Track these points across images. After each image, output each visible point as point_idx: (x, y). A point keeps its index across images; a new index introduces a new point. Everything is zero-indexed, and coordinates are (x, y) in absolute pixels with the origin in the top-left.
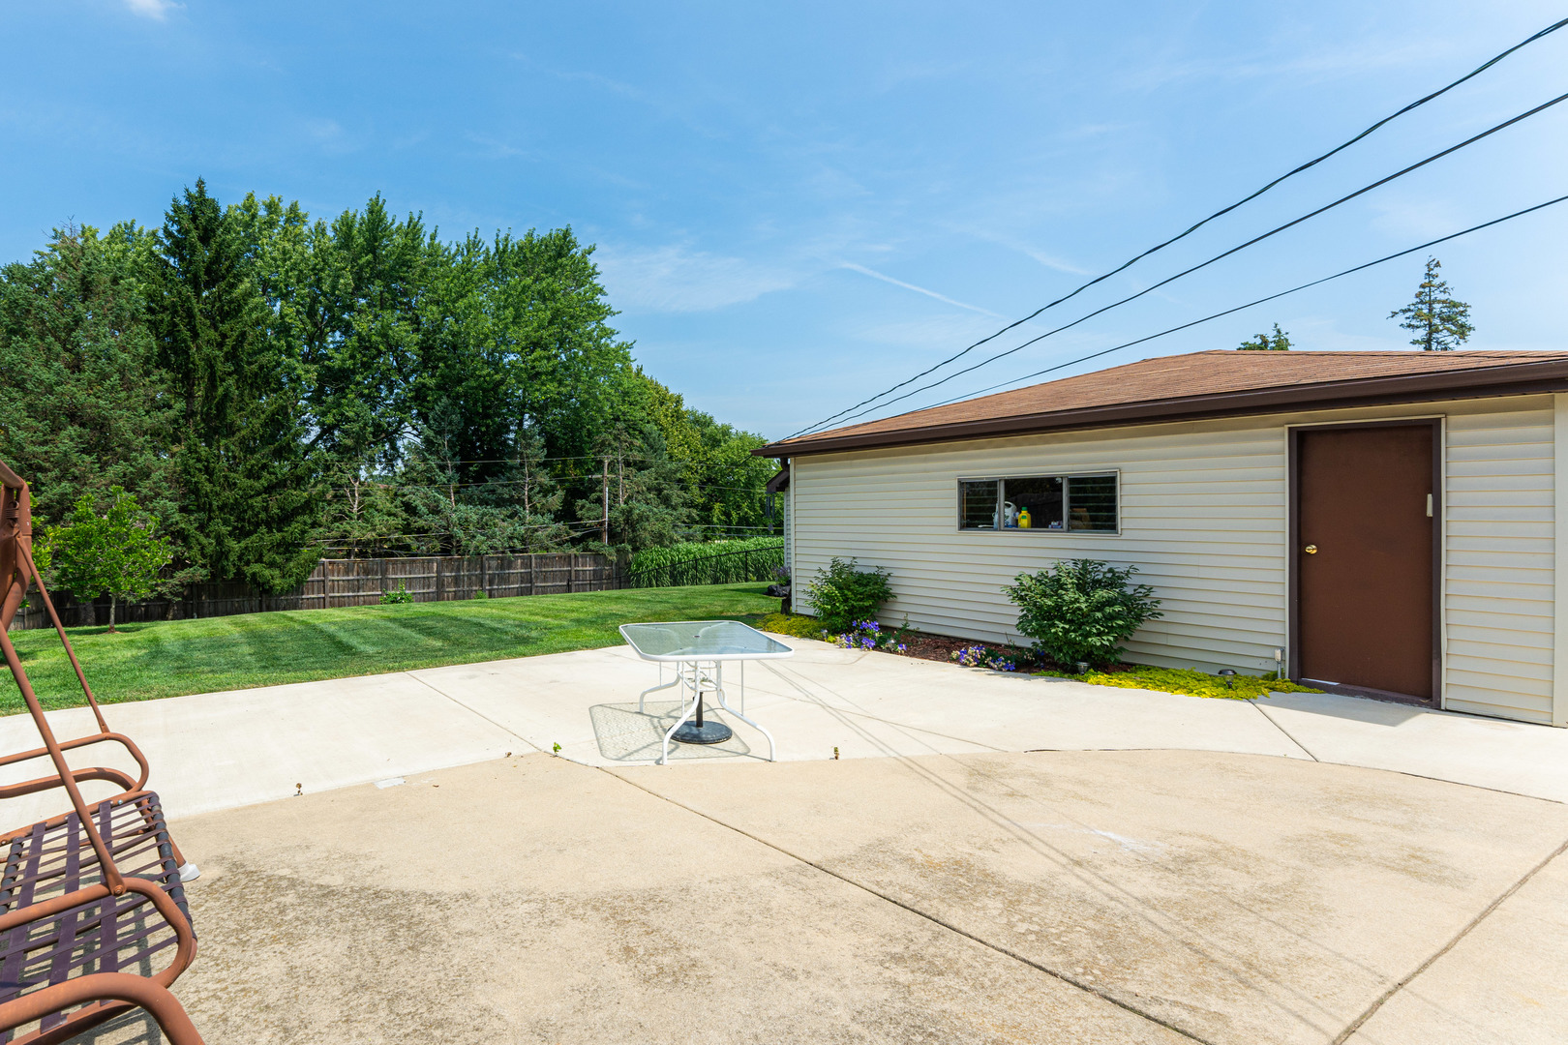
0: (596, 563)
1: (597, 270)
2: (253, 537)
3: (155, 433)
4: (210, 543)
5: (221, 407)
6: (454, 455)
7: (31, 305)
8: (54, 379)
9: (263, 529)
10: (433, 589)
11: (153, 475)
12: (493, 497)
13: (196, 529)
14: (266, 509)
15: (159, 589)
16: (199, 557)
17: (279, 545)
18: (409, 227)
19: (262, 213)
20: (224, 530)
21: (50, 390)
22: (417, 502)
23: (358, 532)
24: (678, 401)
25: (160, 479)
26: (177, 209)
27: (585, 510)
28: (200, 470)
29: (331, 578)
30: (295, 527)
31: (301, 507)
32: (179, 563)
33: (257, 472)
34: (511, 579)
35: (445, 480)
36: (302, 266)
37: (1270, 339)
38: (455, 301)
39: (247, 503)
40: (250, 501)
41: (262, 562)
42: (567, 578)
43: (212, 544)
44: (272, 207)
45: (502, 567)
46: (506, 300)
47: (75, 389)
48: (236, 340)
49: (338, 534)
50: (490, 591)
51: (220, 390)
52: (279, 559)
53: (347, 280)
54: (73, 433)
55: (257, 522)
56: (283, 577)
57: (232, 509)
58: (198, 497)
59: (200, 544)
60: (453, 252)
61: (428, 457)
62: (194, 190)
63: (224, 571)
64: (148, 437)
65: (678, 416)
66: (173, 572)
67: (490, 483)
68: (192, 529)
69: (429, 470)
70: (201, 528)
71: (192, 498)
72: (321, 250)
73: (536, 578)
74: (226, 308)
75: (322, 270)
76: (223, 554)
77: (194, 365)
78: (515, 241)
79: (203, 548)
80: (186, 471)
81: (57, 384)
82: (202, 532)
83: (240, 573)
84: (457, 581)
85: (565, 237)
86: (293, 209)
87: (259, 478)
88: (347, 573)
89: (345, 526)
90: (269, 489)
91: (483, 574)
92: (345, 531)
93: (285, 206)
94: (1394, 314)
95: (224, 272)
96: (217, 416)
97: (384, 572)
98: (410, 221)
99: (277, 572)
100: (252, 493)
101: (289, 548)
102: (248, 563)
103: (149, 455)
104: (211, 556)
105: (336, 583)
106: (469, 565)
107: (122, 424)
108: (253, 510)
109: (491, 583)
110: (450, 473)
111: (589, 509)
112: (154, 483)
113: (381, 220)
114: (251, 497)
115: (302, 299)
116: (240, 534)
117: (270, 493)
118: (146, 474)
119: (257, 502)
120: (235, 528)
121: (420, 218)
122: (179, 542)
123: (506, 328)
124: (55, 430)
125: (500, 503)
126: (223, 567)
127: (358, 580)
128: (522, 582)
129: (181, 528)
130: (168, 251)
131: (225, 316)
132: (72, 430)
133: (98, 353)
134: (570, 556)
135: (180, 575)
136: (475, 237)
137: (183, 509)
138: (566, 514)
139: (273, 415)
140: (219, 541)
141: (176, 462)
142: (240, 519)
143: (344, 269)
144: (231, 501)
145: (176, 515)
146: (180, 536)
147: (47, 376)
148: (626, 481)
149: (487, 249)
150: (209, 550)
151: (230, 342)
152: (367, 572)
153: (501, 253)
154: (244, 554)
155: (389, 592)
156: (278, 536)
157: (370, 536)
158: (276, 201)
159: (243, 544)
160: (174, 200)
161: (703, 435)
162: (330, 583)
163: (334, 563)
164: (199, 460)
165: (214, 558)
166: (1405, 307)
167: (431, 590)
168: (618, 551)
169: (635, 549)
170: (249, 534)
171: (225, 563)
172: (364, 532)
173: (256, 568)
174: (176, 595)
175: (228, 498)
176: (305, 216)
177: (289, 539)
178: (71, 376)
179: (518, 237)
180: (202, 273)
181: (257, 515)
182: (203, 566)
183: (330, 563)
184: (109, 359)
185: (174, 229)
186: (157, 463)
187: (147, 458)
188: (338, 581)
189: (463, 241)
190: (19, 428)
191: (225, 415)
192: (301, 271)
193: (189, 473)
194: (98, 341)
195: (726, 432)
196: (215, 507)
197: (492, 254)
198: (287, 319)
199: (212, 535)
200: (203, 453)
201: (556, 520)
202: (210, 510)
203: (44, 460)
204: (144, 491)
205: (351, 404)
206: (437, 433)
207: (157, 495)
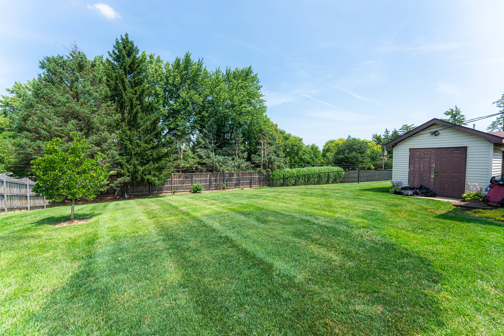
0: (259, 175)
1: (259, 81)
2: (147, 165)
3: (109, 126)
4: (131, 168)
5: (135, 116)
6: (214, 139)
7: (56, 71)
8: (66, 100)
9: (151, 162)
10: (208, 183)
11: (108, 141)
12: (226, 153)
13: (126, 162)
14: (152, 155)
15: (111, 185)
16: (127, 173)
17: (157, 168)
18: (199, 63)
19: (148, 58)
20: (137, 162)
21: (64, 104)
22: (202, 154)
23: (182, 164)
24: (276, 125)
25: (111, 142)
26: (117, 43)
27: (255, 158)
28: (127, 140)
29: (174, 180)
30: (163, 162)
31: (165, 155)
32: (119, 175)
33: (149, 142)
34: (233, 180)
35: (211, 147)
36: (162, 75)
37: (454, 110)
38: (215, 87)
39: (145, 153)
40: (146, 152)
41: (151, 175)
42: (250, 180)
43: (132, 168)
44: (151, 57)
45: (230, 176)
46: (233, 87)
47: (75, 105)
48: (141, 92)
49: (176, 165)
50: (226, 184)
51: (135, 110)
52: (157, 173)
53: (178, 79)
54: (74, 122)
55: (149, 160)
56: (159, 180)
57: (139, 155)
58: (126, 150)
59: (127, 168)
60: (211, 74)
61: (206, 139)
62: (124, 37)
63: (136, 178)
64: (106, 126)
65: (276, 130)
66: (117, 178)
67: (225, 148)
68: (124, 162)
69: (206, 144)
70: (128, 162)
71: (124, 150)
72: (168, 70)
73: (241, 180)
74: (137, 81)
75: (169, 77)
76: (136, 172)
77: (125, 100)
78: (232, 70)
79: (128, 169)
80: (121, 140)
81: (67, 103)
82: (128, 163)
83: (143, 179)
84: (216, 181)
85: (249, 69)
86: (158, 58)
87: (149, 144)
88: (179, 178)
89: (179, 162)
90: (153, 148)
91: (224, 178)
92: (179, 164)
93: (155, 57)
94: (494, 103)
95: (136, 67)
96: (134, 120)
97: (192, 178)
98: (199, 61)
99: (157, 178)
100: (147, 149)
101: (160, 169)
102: (145, 175)
103: (106, 133)
104: (132, 172)
106: (220, 175)
107: (95, 119)
108: (147, 156)
109: (227, 181)
110: (213, 145)
111: (256, 158)
112: (109, 144)
113: (189, 60)
114: (147, 151)
115: (162, 86)
116: (142, 164)
117: (153, 149)
118: (105, 140)
119: (149, 153)
120: (141, 162)
121: (202, 60)
122: (119, 167)
123: (233, 96)
124: (66, 121)
125: (229, 155)
126: (136, 177)
127: (183, 180)
128: (236, 181)
129: (120, 162)
130: (114, 59)
131: (137, 84)
132: (73, 121)
133: (85, 92)
134: (251, 173)
135: (120, 179)
136: (219, 69)
137: (120, 155)
138: (249, 159)
139: (155, 121)
140: (135, 167)
141: (117, 136)
142: (142, 159)
143: (177, 75)
144: (139, 152)
145: (118, 156)
146: (120, 165)
147: (63, 99)
148: (267, 149)
149: (223, 73)
150: (131, 170)
151: (138, 93)
152: (186, 178)
153: (228, 74)
154: (144, 171)
155: (193, 185)
156: (157, 165)
157: (188, 165)
158: (153, 55)
159: (144, 168)
160: (117, 39)
161: (283, 136)
162: (173, 182)
163: (175, 175)
164: (126, 136)
165: (133, 173)
166: (497, 101)
167: (207, 184)
168: (266, 171)
169: (272, 171)
170: (145, 164)
171: (137, 175)
172: (185, 164)
173: (149, 177)
174: (118, 187)
175: (138, 151)
176: (162, 61)
177: (161, 166)
178: (73, 100)
179: (233, 70)
180: (127, 67)
181: (148, 158)
182: (128, 176)
183: (174, 175)
184: (90, 94)
185: (116, 51)
186: (109, 136)
187: (106, 134)
188: (176, 181)
189: (215, 71)
190: (50, 119)
191: (137, 120)
192: (161, 77)
193: (123, 141)
194: (85, 87)
195: (290, 135)
196: (133, 154)
197: (224, 75)
198: (158, 92)
199: (132, 164)
200: (128, 133)
201: (247, 161)
202: (131, 155)
203: (61, 133)
204: (105, 147)
205: (180, 121)
206: (208, 131)
207: (110, 148)
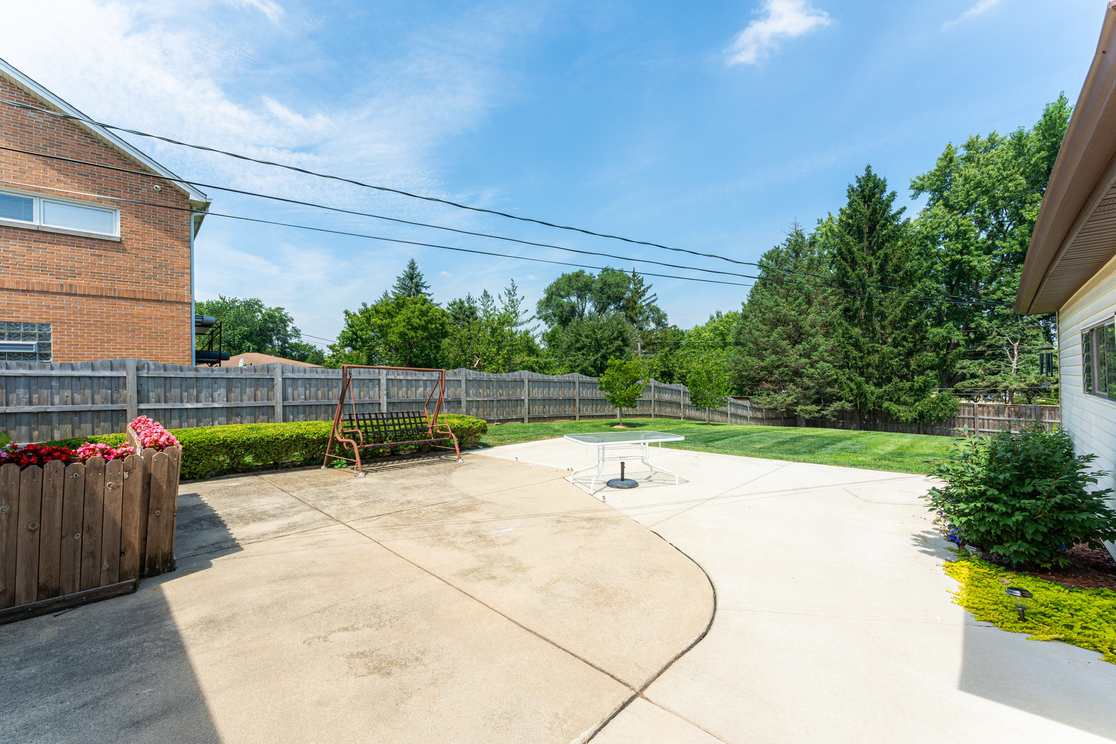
2: (890, 384)
29: (980, 417)
33: (900, 342)
56: (911, 412)
88: (997, 414)
90: (911, 353)
97: (1039, 416)
105: (986, 421)
117: (912, 356)
127: (1009, 421)
156: (907, 384)
162: (980, 421)
163: (984, 406)
173: (886, 404)
181: (900, 371)
183: (980, 406)
188: (988, 420)
